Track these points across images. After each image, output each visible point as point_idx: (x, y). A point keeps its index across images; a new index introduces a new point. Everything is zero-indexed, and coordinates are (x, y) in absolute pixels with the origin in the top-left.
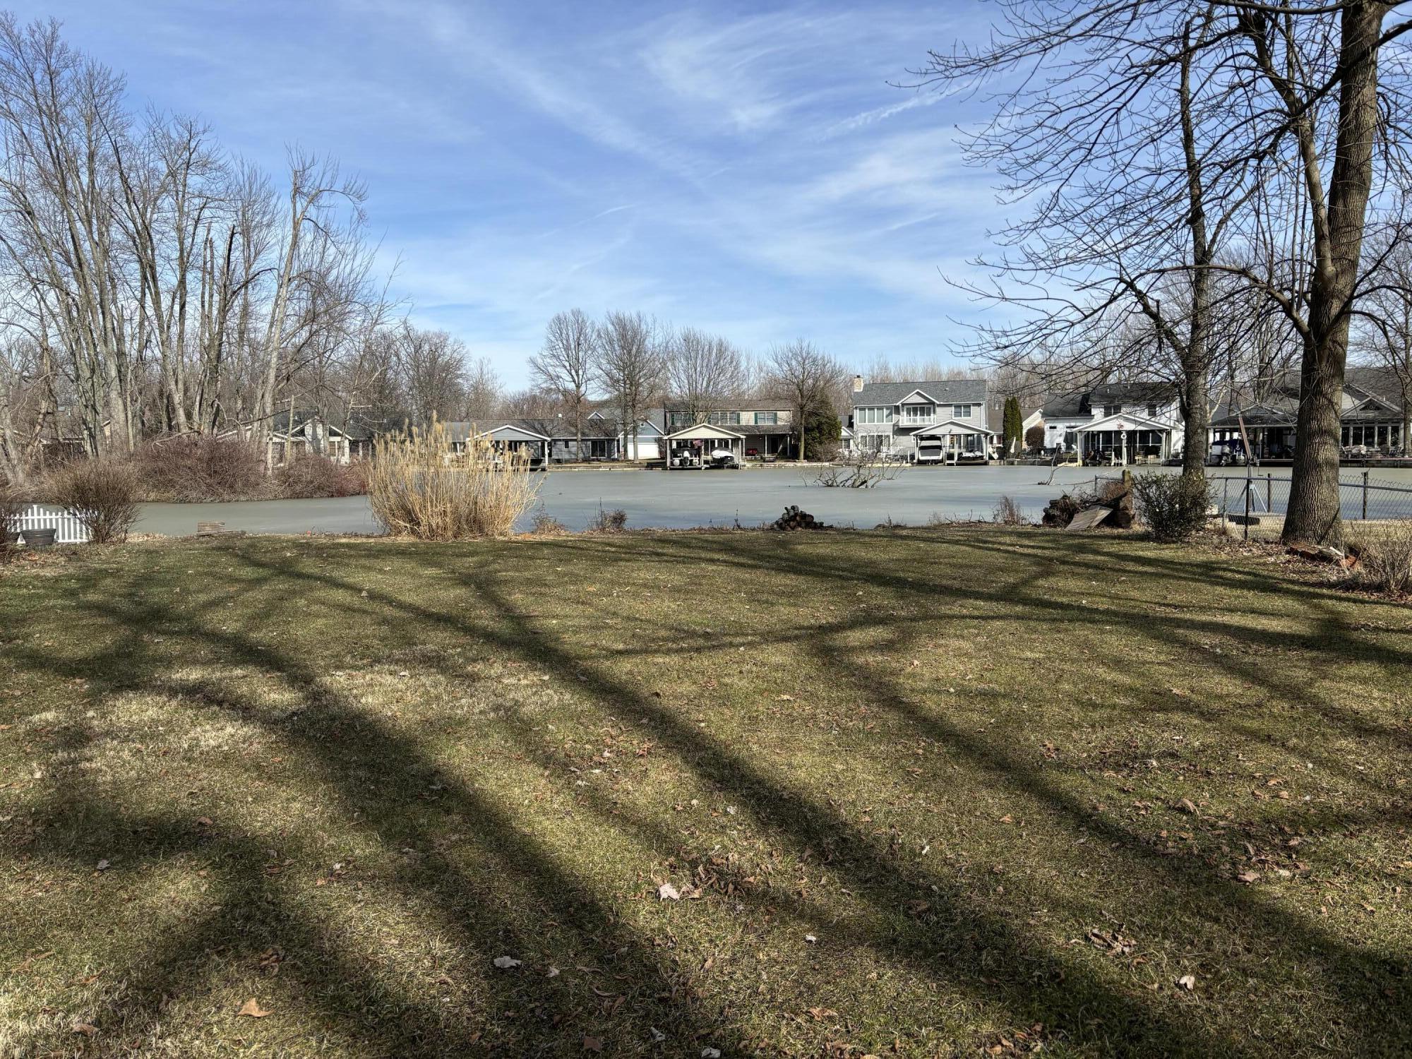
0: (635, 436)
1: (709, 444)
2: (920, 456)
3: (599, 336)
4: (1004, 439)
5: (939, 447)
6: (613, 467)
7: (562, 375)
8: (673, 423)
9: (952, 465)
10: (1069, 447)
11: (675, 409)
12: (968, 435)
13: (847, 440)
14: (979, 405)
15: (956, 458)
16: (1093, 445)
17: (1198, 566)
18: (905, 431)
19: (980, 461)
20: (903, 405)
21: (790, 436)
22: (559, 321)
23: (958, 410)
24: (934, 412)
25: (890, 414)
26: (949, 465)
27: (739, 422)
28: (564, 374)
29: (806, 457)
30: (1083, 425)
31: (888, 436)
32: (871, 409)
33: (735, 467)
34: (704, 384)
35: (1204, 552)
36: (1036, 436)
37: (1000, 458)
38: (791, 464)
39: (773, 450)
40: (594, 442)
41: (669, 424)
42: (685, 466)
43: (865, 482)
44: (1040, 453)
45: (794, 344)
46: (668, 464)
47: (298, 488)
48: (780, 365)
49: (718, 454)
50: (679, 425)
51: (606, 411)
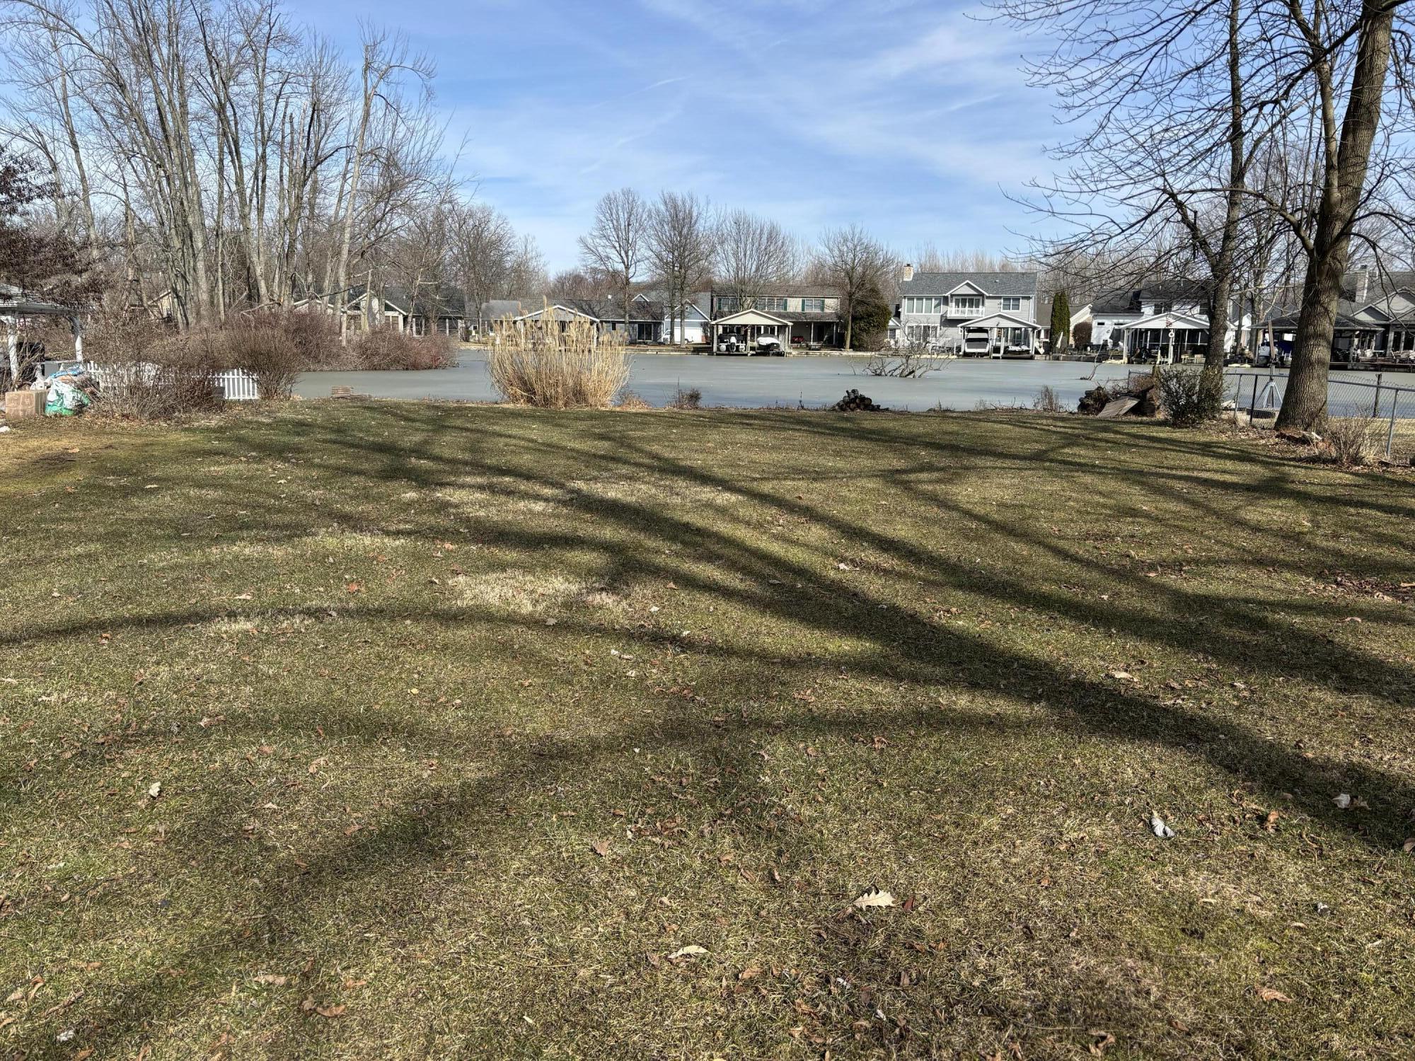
0: (682, 320)
1: (756, 330)
2: (966, 348)
3: (650, 216)
4: (1051, 333)
5: (986, 340)
6: (661, 351)
7: (611, 256)
8: (720, 308)
9: (998, 358)
10: (1115, 344)
11: (723, 293)
12: (1015, 329)
13: (893, 330)
14: (1029, 298)
15: (1002, 351)
16: (1140, 343)
17: (1198, 444)
18: (953, 323)
19: (1026, 355)
20: (952, 295)
21: (837, 324)
22: (610, 201)
23: (1007, 303)
24: (983, 304)
25: (939, 305)
26: (995, 358)
27: (785, 309)
28: (613, 254)
29: (853, 347)
30: (1131, 322)
31: (935, 328)
32: (920, 299)
33: (780, 354)
34: (754, 269)
35: (1210, 435)
36: (1084, 330)
37: (1047, 353)
38: (836, 353)
39: (818, 338)
40: (641, 325)
41: (716, 309)
42: (732, 352)
43: (913, 372)
44: (1086, 350)
45: (846, 229)
46: (715, 349)
47: (376, 360)
48: (831, 251)
49: (765, 341)
50: (726, 309)
51: (654, 293)
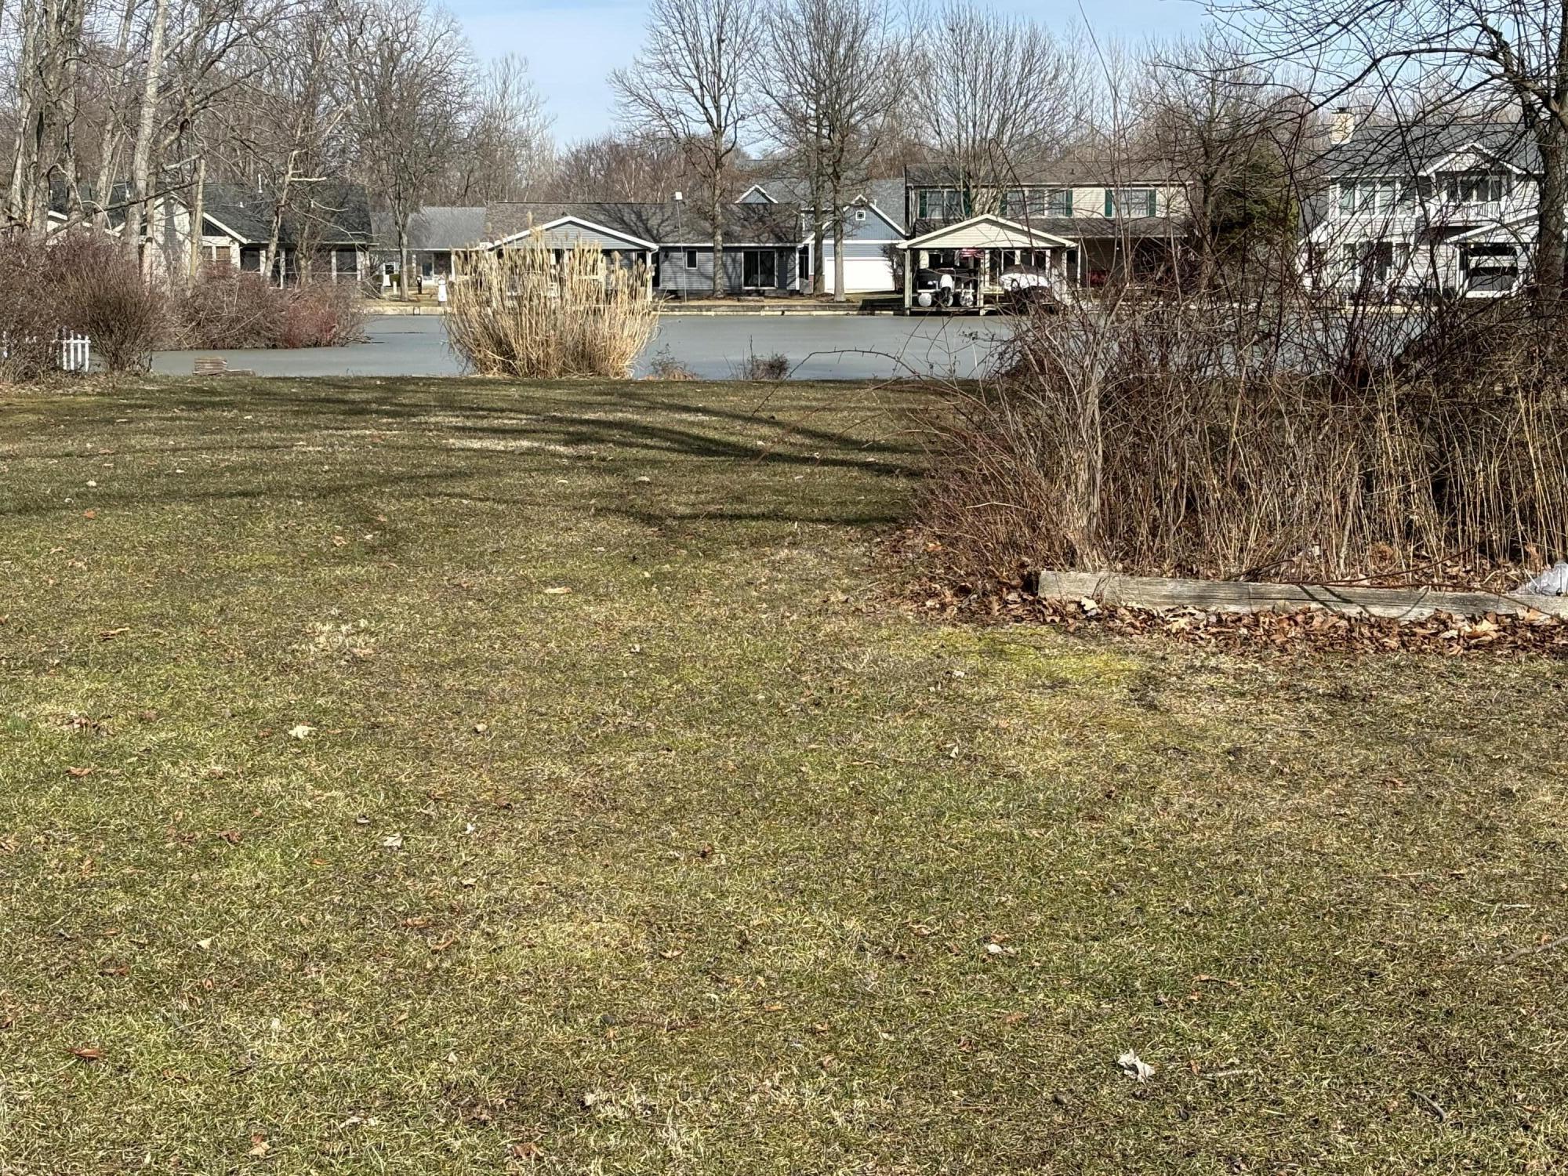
0: (838, 240)
2: (1466, 289)
3: (765, 21)
5: (1512, 272)
6: (789, 308)
7: (682, 107)
20: (1440, 175)
21: (1182, 243)
25: (1410, 195)
27: (1068, 212)
28: (688, 104)
34: (993, 128)
40: (750, 254)
41: (914, 215)
42: (944, 307)
46: (908, 302)
48: (1162, 84)
49: (1020, 281)
50: (935, 216)
51: (777, 185)
